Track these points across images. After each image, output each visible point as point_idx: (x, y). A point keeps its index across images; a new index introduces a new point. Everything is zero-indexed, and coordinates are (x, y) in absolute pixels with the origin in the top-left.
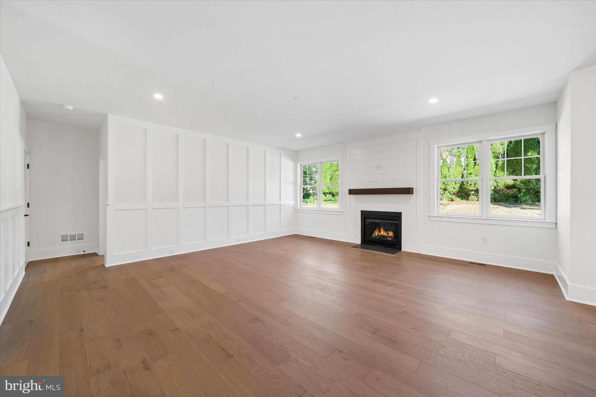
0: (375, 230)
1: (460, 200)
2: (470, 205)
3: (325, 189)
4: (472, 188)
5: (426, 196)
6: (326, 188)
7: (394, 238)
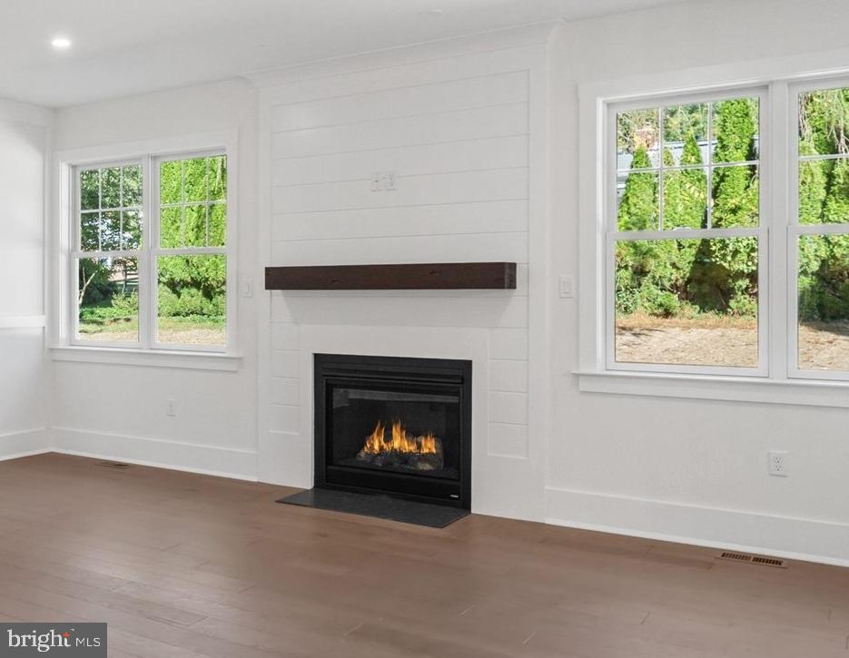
0: (371, 433)
1: (695, 314)
2: (733, 332)
3: (175, 265)
4: (740, 266)
5: (563, 295)
6: (179, 261)
7: (442, 465)
